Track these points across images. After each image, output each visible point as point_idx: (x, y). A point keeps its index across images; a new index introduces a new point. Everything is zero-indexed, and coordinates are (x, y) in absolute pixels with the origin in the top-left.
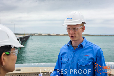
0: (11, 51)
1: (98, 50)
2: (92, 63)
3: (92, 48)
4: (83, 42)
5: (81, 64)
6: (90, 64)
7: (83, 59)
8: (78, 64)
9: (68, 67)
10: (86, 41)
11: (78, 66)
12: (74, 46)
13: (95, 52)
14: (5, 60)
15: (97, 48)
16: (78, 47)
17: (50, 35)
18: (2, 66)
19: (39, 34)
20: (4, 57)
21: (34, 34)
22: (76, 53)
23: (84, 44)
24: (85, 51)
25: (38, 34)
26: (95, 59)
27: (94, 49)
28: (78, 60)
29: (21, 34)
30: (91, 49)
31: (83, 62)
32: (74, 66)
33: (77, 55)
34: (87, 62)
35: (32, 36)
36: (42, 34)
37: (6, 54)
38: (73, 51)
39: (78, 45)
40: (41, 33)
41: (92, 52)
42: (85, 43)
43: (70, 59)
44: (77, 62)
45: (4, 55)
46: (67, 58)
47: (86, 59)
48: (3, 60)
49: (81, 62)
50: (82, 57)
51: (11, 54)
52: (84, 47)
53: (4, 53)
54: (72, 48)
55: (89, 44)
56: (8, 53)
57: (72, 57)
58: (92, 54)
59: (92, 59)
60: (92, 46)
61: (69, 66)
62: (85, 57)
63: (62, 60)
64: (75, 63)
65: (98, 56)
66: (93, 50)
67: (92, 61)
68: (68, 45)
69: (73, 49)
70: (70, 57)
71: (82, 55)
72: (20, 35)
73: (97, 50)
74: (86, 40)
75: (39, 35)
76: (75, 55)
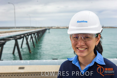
19: (57, 27)
21: (52, 28)
25: (55, 27)
29: (38, 28)
35: (49, 29)
36: (60, 27)
72: (36, 29)
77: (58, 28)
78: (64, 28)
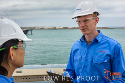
0: (19, 45)
1: (116, 45)
2: (109, 60)
3: (109, 43)
4: (99, 36)
5: (96, 62)
6: (106, 61)
7: (98, 56)
8: (92, 62)
9: (82, 66)
10: (101, 35)
11: (93, 64)
12: (88, 41)
13: (112, 48)
14: (13, 54)
15: (114, 43)
16: (92, 42)
17: (55, 28)
18: (11, 61)
19: (41, 27)
20: (12, 51)
21: (34, 28)
22: (90, 49)
23: (99, 39)
24: (100, 47)
25: (39, 28)
26: (112, 56)
27: (111, 44)
28: (93, 57)
30: (108, 45)
31: (98, 60)
32: (88, 64)
33: (91, 51)
34: (103, 59)
35: (31, 30)
36: (45, 28)
37: (14, 48)
38: (87, 47)
39: (92, 40)
40: (44, 26)
41: (108, 47)
42: (101, 37)
43: (84, 57)
44: (92, 59)
45: (12, 49)
46: (80, 55)
47: (102, 56)
48: (11, 54)
49: (97, 59)
50: (98, 54)
51: (19, 48)
52: (99, 43)
53: (12, 47)
54: (86, 43)
55: (105, 39)
56: (16, 47)
57: (86, 54)
58: (109, 50)
59: (108, 55)
60: (109, 41)
61: (82, 64)
62: (100, 54)
63: (75, 57)
64: (89, 60)
65: (116, 52)
66: (110, 46)
67: (109, 58)
68: (81, 40)
69: (86, 45)
70: (84, 54)
71: (97, 51)
73: (114, 45)
74: (101, 33)
75: (41, 29)
76: (89, 51)
77: (42, 29)
78: (50, 29)
